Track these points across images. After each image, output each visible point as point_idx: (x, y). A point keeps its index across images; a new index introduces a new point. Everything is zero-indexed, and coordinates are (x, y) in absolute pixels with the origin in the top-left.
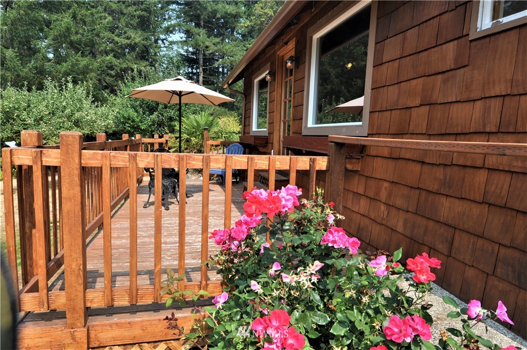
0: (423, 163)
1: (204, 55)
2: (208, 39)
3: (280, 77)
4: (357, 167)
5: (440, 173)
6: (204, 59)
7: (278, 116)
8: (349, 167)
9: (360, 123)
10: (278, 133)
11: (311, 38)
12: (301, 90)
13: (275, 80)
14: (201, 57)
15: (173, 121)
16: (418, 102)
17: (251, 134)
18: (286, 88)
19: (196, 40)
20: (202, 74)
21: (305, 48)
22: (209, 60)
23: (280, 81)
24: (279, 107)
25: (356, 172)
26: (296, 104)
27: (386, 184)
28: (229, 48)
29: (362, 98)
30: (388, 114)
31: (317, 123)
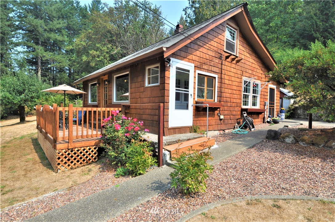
0: (140, 109)
1: (42, 60)
2: (45, 52)
3: (102, 85)
4: (128, 112)
5: (142, 110)
6: (41, 62)
7: (102, 98)
8: (126, 111)
9: (128, 101)
10: (102, 104)
11: (113, 76)
12: (111, 91)
13: (100, 86)
14: (40, 61)
15: (33, 98)
16: (138, 97)
17: (88, 104)
18: (105, 89)
19: (37, 52)
20: (40, 70)
21: (112, 79)
22: (45, 63)
23: (102, 86)
24: (102, 95)
25: (128, 113)
26: (109, 95)
27: (134, 114)
28: (59, 58)
29: (128, 93)
30: (133, 99)
31: (117, 101)
